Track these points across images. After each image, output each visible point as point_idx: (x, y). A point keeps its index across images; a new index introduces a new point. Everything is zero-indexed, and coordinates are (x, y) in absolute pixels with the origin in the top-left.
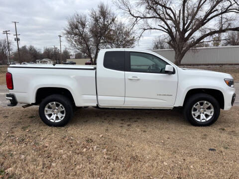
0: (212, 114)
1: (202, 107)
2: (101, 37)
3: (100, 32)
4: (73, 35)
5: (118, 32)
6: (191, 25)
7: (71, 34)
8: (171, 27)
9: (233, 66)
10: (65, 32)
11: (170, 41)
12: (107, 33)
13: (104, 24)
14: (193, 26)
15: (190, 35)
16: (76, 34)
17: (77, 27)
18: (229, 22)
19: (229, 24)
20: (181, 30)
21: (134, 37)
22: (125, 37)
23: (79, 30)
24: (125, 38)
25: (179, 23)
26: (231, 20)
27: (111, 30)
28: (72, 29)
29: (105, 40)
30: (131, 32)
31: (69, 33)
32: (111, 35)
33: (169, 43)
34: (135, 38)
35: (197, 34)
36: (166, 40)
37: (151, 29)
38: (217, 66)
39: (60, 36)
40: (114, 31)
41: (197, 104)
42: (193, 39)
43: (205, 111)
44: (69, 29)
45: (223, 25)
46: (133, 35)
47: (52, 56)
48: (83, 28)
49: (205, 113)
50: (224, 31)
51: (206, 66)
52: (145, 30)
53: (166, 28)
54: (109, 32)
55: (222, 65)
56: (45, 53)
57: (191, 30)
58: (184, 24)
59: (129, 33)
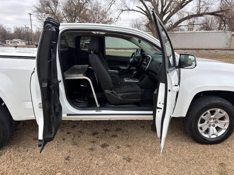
0: (226, 127)
1: (212, 117)
2: (75, 17)
3: (75, 11)
4: (44, 14)
5: (95, 12)
6: (169, 8)
7: (42, 12)
8: (149, 8)
9: (209, 51)
10: (35, 9)
11: (148, 24)
12: (82, 12)
13: (79, 3)
14: (171, 9)
15: (168, 18)
16: (47, 13)
17: (48, 5)
18: (207, 6)
19: (207, 8)
20: (160, 13)
21: (111, 19)
22: (101, 17)
23: (51, 8)
24: (102, 19)
25: (158, 5)
26: (208, 4)
27: (87, 9)
28: (43, 6)
29: (81, 20)
30: (108, 13)
31: (39, 10)
32: (87, 15)
33: (147, 26)
34: (113, 19)
35: (175, 18)
36: (144, 23)
37: (129, 10)
38: (194, 51)
39: (30, 14)
40: (90, 10)
41: (207, 113)
42: (171, 23)
43: (216, 122)
44: (39, 5)
45: (201, 9)
46: (110, 17)
47: (24, 37)
48: (56, 6)
49: (216, 125)
50: (201, 15)
51: (183, 51)
52: (123, 11)
53: (145, 9)
54: (84, 12)
55: (199, 50)
56: (16, 32)
57: (169, 13)
58: (163, 7)
59: (105, 13)
